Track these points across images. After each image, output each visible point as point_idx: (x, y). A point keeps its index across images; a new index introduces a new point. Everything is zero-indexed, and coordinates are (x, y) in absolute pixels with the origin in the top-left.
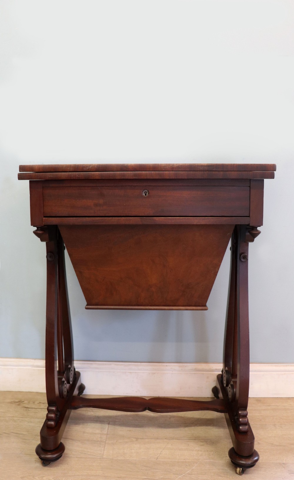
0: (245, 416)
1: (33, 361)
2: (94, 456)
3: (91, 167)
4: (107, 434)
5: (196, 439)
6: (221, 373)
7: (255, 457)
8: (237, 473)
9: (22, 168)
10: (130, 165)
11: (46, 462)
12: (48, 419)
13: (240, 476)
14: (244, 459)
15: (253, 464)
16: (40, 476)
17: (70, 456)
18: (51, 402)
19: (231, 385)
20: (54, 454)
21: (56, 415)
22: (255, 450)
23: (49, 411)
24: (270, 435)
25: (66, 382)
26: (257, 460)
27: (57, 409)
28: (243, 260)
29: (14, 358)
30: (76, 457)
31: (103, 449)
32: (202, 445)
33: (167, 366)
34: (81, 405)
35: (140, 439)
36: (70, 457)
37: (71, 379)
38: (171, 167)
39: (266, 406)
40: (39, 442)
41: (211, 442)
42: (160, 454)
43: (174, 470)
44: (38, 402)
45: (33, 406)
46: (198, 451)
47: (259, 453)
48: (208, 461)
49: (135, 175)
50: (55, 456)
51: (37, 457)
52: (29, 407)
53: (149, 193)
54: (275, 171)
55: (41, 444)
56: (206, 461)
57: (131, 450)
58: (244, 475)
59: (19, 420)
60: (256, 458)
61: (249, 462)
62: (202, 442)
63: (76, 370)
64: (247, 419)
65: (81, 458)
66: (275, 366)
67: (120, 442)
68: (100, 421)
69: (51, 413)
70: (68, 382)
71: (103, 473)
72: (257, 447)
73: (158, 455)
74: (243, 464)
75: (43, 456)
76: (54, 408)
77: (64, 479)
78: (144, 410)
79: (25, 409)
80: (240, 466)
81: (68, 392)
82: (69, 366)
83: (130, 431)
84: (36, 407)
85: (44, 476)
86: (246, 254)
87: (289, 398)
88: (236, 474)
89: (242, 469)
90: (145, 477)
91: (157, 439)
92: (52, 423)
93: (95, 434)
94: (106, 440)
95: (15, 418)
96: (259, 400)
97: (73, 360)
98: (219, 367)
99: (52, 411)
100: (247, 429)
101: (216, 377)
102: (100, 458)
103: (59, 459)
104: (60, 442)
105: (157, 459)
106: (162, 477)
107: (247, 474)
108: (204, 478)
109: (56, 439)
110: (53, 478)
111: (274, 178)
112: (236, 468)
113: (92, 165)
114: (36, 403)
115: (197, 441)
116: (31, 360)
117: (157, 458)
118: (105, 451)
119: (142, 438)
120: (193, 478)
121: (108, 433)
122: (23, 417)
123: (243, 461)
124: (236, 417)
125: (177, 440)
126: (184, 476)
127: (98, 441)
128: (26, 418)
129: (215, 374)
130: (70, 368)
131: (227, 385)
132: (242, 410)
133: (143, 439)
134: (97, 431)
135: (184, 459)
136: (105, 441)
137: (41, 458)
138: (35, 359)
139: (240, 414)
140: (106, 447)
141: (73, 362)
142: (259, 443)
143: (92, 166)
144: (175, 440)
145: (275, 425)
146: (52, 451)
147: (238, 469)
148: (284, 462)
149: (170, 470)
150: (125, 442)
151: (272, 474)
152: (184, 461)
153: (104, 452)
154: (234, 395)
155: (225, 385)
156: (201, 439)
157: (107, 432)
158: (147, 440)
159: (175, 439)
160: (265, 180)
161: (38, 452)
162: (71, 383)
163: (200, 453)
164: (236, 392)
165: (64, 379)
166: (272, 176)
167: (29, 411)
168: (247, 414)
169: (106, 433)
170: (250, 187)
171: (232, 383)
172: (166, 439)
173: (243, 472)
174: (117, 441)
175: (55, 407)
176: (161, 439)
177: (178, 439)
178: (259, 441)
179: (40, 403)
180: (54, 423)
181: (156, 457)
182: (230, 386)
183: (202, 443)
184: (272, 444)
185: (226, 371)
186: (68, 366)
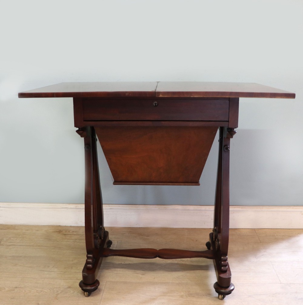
0: (226, 260)
12: (87, 263)
14: (223, 289)
15: (229, 292)
18: (89, 252)
19: (218, 239)
21: (93, 260)
22: (232, 283)
23: (88, 258)
25: (99, 238)
26: (233, 290)
27: (93, 256)
28: (225, 150)
34: (110, 254)
37: (102, 236)
50: (93, 288)
51: (80, 289)
55: (83, 280)
60: (232, 288)
61: (227, 291)
64: (227, 262)
69: (90, 259)
70: (101, 238)
74: (223, 292)
76: (91, 256)
78: (155, 257)
80: (222, 294)
81: (100, 245)
82: (101, 226)
86: (228, 146)
89: (223, 296)
92: (90, 266)
100: (226, 269)
103: (96, 291)
104: (96, 279)
109: (94, 277)
124: (220, 262)
130: (101, 228)
132: (223, 256)
137: (83, 289)
139: (222, 259)
141: (103, 223)
146: (91, 285)
147: (220, 296)
154: (219, 246)
161: (81, 286)
164: (220, 244)
165: (97, 236)
168: (227, 259)
173: (223, 298)
180: (92, 266)
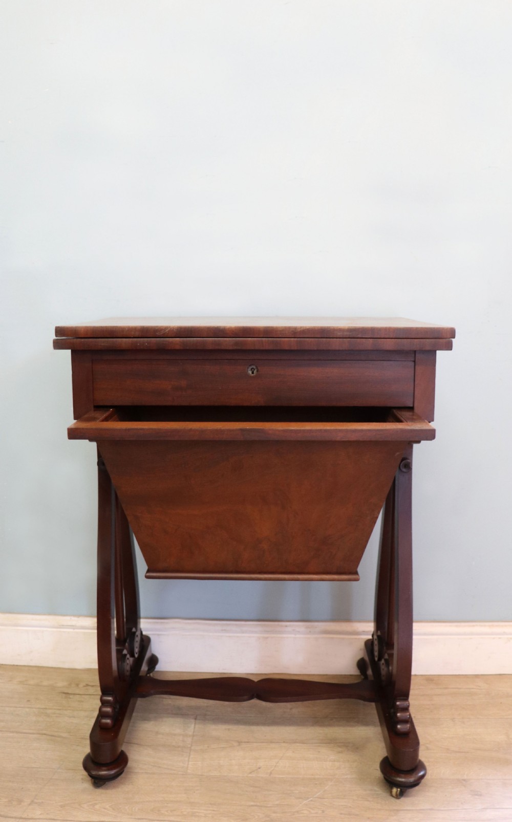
0: (406, 709)
1: (76, 618)
2: (174, 770)
3: (167, 331)
4: (193, 736)
5: (331, 742)
6: (370, 637)
7: (421, 771)
8: (392, 795)
9: (60, 331)
10: (229, 329)
11: (99, 782)
12: (102, 715)
13: (398, 801)
14: (403, 775)
15: (416, 783)
16: (90, 803)
17: (136, 771)
18: (105, 690)
19: (386, 660)
20: (111, 769)
21: (114, 708)
22: (420, 762)
23: (104, 703)
24: (446, 735)
25: (128, 656)
26: (423, 776)
27: (115, 699)
28: (404, 470)
29: (45, 614)
30: (146, 773)
31: (187, 759)
32: (339, 752)
33: (286, 626)
34: (152, 692)
35: (245, 742)
36: (136, 773)
37: (136, 650)
38: (292, 331)
39: (441, 688)
40: (87, 750)
41: (355, 747)
42: (275, 766)
43: (297, 792)
44: (84, 684)
45: (77, 691)
46: (334, 761)
47: (426, 764)
48: (349, 776)
49: (236, 344)
50: (113, 772)
51: (85, 773)
52: (70, 692)
53: (257, 371)
54: (454, 338)
55: (91, 754)
56: (346, 777)
57: (231, 760)
58: (403, 799)
59: (54, 713)
60: (422, 773)
61: (411, 779)
62: (339, 747)
63: (144, 633)
64: (408, 714)
65: (154, 774)
66: (456, 626)
67: (214, 749)
68: (182, 715)
69: (107, 706)
70: (132, 655)
71: (188, 798)
72: (423, 755)
73: (272, 769)
74: (402, 782)
75: (94, 773)
76: (110, 698)
77: (127, 807)
78: (250, 698)
79: (64, 695)
80: (397, 785)
81: (131, 670)
82: (134, 630)
83: (229, 729)
84: (81, 693)
85: (96, 804)
86: (408, 461)
87: (477, 676)
88: (391, 797)
89: (401, 791)
90: (252, 803)
91: (272, 742)
92: (109, 721)
93: (175, 735)
94: (192, 746)
95: (49, 711)
96: (430, 679)
97: (140, 618)
98: (367, 628)
99: (107, 703)
100: (408, 728)
101: (362, 645)
102: (182, 773)
103: (120, 777)
104: (120, 751)
105: (270, 775)
106: (277, 802)
107: (408, 796)
108: (342, 804)
109: (114, 747)
110: (110, 806)
111: (451, 350)
112: (391, 788)
113: (170, 327)
114: (81, 685)
115: (332, 745)
116: (73, 618)
117: (271, 773)
118: (190, 763)
119: (247, 741)
120: (325, 803)
121: (195, 734)
122: (60, 710)
123: (402, 778)
124: (392, 711)
125: (301, 744)
126: (312, 801)
127: (179, 747)
128: (66, 710)
129: (362, 639)
130: (134, 633)
131: (380, 659)
132: (400, 700)
133: (249, 742)
134: (178, 731)
135: (312, 775)
136: (189, 746)
137: (91, 776)
138: (79, 616)
139: (398, 706)
140: (191, 756)
141: (138, 620)
142: (428, 749)
143: (169, 329)
145: (453, 720)
146: (109, 765)
147: (394, 790)
148: (465, 777)
149: (289, 792)
150: (221, 748)
151: (446, 796)
152: (313, 777)
153: (188, 764)
154: (390, 675)
155: (376, 659)
156: (340, 743)
157: (194, 732)
158: (255, 744)
159: (300, 743)
160: (438, 352)
161: (86, 767)
162: (136, 656)
163: (337, 764)
164: (392, 670)
165: (125, 652)
166: (449, 347)
167: (70, 698)
168: (409, 706)
169: (191, 733)
170: (414, 361)
171: (386, 656)
172: (284, 742)
173: (401, 794)
174: (208, 747)
175: (112, 697)
176: (277, 742)
177: (303, 742)
178: (428, 745)
179: (87, 685)
180: (112, 722)
181: (269, 771)
182: (383, 661)
183: (340, 749)
184: (448, 749)
185: (378, 636)
186: (131, 629)
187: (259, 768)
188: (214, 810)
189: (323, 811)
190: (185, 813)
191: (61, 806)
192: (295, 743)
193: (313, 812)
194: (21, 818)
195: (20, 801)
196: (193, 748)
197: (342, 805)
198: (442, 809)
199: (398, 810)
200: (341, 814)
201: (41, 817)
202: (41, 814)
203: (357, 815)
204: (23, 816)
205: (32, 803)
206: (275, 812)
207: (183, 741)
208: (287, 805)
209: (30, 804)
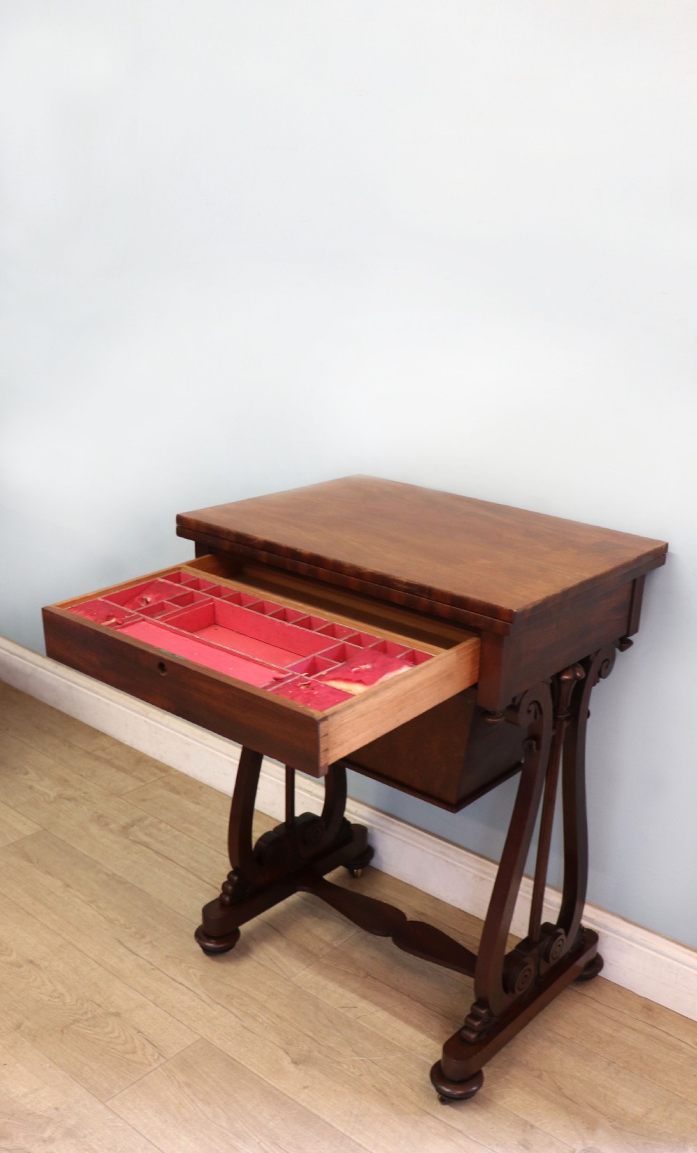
2: (283, 972)
9: (179, 519)
11: (208, 952)
13: (441, 1105)
16: (189, 965)
17: (252, 956)
24: (578, 1074)
31: (305, 967)
38: (357, 570)
42: (371, 1013)
43: (361, 1046)
56: (420, 1057)
58: (446, 1107)
65: (264, 966)
71: (266, 1001)
73: (365, 1015)
85: (193, 968)
88: (438, 1100)
90: (311, 1034)
91: (396, 990)
93: (321, 940)
94: (323, 957)
102: (286, 977)
105: (355, 1019)
106: (332, 1045)
110: (200, 976)
115: (446, 1019)
117: (358, 1018)
118: (302, 972)
120: (372, 1069)
121: (338, 948)
126: (363, 1060)
127: (311, 952)
133: (376, 979)
134: (328, 938)
136: (321, 956)
140: (311, 967)
143: (258, 540)
144: (419, 1004)
147: (439, 1095)
148: (537, 1124)
149: (353, 1042)
150: (345, 971)
152: (392, 1041)
153: (300, 972)
157: (340, 945)
158: (379, 984)
159: (421, 1004)
169: (337, 944)
172: (408, 996)
174: (336, 965)
176: (401, 992)
184: (560, 1089)
187: (355, 1007)
188: (273, 1022)
189: (361, 1075)
190: (249, 1012)
191: (168, 957)
192: (417, 1001)
193: (352, 1070)
194: (131, 951)
195: (143, 937)
196: (321, 960)
197: (384, 1079)
198: (472, 1137)
199: (428, 1114)
200: (373, 1086)
201: (145, 957)
202: (147, 955)
203: (385, 1095)
204: (134, 950)
205: (151, 942)
206: (320, 1052)
207: (321, 950)
208: (338, 1052)
209: (147, 943)
